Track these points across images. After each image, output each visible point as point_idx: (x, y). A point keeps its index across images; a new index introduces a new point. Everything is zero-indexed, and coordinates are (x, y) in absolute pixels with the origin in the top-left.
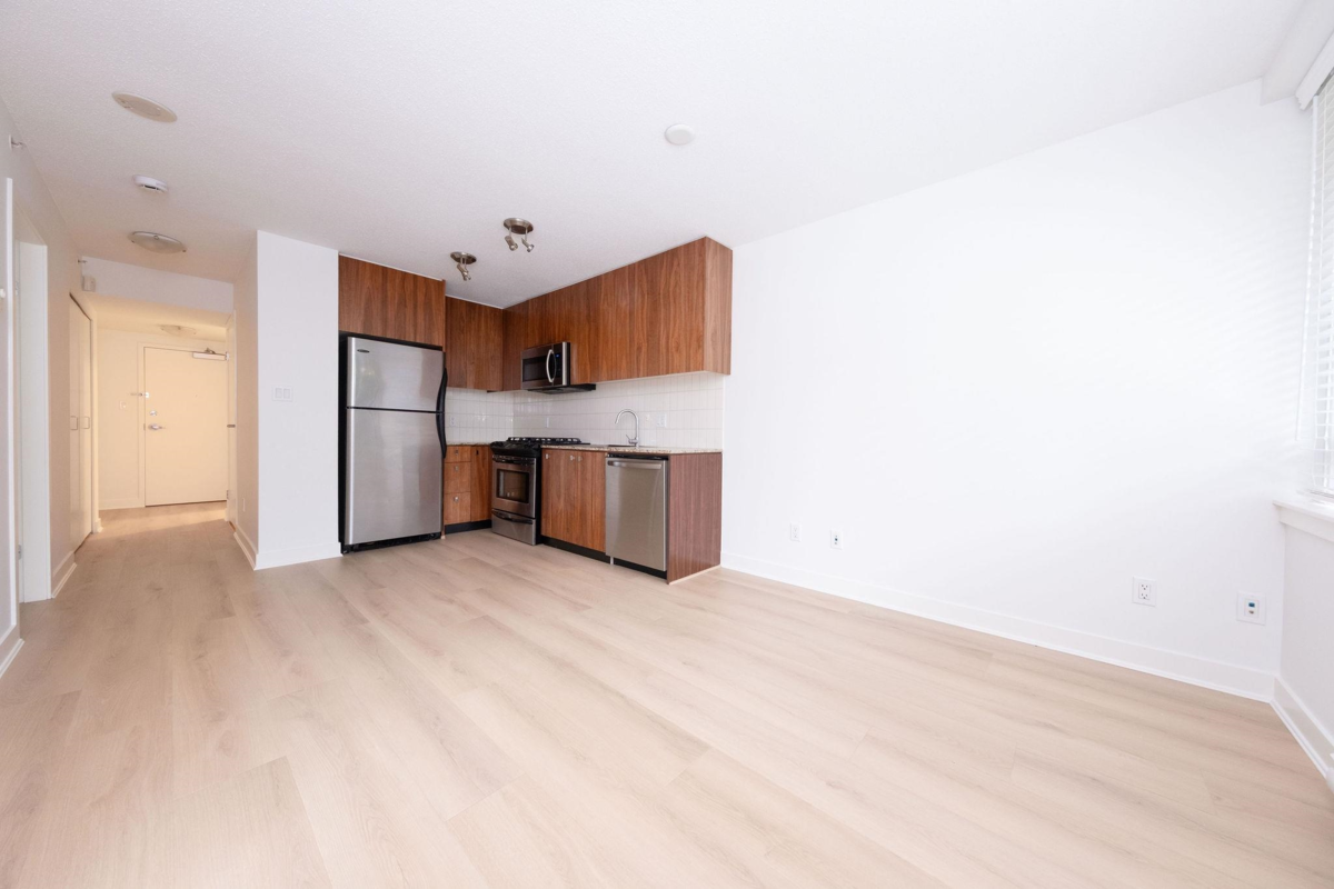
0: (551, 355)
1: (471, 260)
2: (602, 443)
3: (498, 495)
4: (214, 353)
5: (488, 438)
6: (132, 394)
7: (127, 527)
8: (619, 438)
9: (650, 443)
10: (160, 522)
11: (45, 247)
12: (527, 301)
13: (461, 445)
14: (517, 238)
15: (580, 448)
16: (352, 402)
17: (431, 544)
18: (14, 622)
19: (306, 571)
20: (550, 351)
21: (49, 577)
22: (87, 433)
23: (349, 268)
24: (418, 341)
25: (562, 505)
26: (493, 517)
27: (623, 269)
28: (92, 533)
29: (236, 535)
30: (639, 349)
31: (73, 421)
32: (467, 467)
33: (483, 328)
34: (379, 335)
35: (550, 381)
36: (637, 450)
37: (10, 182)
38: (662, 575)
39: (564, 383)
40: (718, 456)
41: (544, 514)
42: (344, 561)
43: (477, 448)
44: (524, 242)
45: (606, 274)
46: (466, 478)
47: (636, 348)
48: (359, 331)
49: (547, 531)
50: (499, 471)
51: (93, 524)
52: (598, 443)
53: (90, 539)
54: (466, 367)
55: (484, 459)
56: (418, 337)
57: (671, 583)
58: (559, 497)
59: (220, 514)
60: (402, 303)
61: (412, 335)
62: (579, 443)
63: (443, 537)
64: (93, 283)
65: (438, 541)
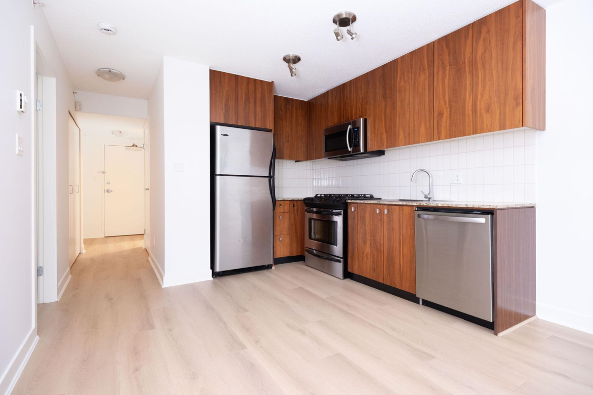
0: (350, 129)
1: (297, 60)
2: (391, 198)
3: (310, 238)
4: (136, 146)
5: (302, 195)
6: (99, 172)
7: (97, 251)
8: (415, 193)
9: (444, 197)
10: (112, 248)
11: (55, 79)
12: (328, 92)
13: (283, 200)
14: (344, 30)
15: (372, 202)
16: (218, 171)
17: (266, 273)
18: (34, 325)
19: (192, 289)
20: (350, 127)
21: (56, 287)
22: (77, 195)
23: (216, 77)
24: (257, 126)
25: (368, 249)
26: (306, 253)
27: (420, 50)
28: (80, 254)
29: (149, 258)
30: (440, 114)
31: (70, 188)
32: (287, 215)
33: (294, 116)
34: (234, 123)
35: (350, 149)
36: (432, 204)
37: (32, 27)
38: (490, 326)
39: (362, 150)
40: (530, 210)
41: (350, 255)
42: (214, 283)
43: (293, 202)
44: (349, 33)
45: (403, 57)
46: (286, 225)
47: (436, 114)
48: (222, 122)
49: (354, 269)
50: (310, 220)
51: (80, 249)
52: (387, 198)
53: (79, 258)
54: (283, 144)
55: (298, 210)
56: (257, 123)
57: (500, 334)
58: (365, 243)
59: (140, 244)
60: (247, 100)
61: (253, 122)
62: (372, 198)
63: (273, 267)
64: (80, 105)
65: (269, 270)
